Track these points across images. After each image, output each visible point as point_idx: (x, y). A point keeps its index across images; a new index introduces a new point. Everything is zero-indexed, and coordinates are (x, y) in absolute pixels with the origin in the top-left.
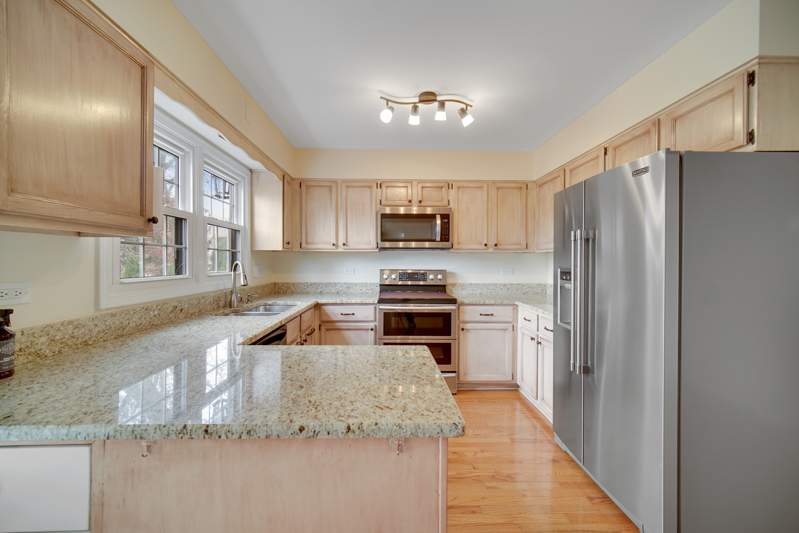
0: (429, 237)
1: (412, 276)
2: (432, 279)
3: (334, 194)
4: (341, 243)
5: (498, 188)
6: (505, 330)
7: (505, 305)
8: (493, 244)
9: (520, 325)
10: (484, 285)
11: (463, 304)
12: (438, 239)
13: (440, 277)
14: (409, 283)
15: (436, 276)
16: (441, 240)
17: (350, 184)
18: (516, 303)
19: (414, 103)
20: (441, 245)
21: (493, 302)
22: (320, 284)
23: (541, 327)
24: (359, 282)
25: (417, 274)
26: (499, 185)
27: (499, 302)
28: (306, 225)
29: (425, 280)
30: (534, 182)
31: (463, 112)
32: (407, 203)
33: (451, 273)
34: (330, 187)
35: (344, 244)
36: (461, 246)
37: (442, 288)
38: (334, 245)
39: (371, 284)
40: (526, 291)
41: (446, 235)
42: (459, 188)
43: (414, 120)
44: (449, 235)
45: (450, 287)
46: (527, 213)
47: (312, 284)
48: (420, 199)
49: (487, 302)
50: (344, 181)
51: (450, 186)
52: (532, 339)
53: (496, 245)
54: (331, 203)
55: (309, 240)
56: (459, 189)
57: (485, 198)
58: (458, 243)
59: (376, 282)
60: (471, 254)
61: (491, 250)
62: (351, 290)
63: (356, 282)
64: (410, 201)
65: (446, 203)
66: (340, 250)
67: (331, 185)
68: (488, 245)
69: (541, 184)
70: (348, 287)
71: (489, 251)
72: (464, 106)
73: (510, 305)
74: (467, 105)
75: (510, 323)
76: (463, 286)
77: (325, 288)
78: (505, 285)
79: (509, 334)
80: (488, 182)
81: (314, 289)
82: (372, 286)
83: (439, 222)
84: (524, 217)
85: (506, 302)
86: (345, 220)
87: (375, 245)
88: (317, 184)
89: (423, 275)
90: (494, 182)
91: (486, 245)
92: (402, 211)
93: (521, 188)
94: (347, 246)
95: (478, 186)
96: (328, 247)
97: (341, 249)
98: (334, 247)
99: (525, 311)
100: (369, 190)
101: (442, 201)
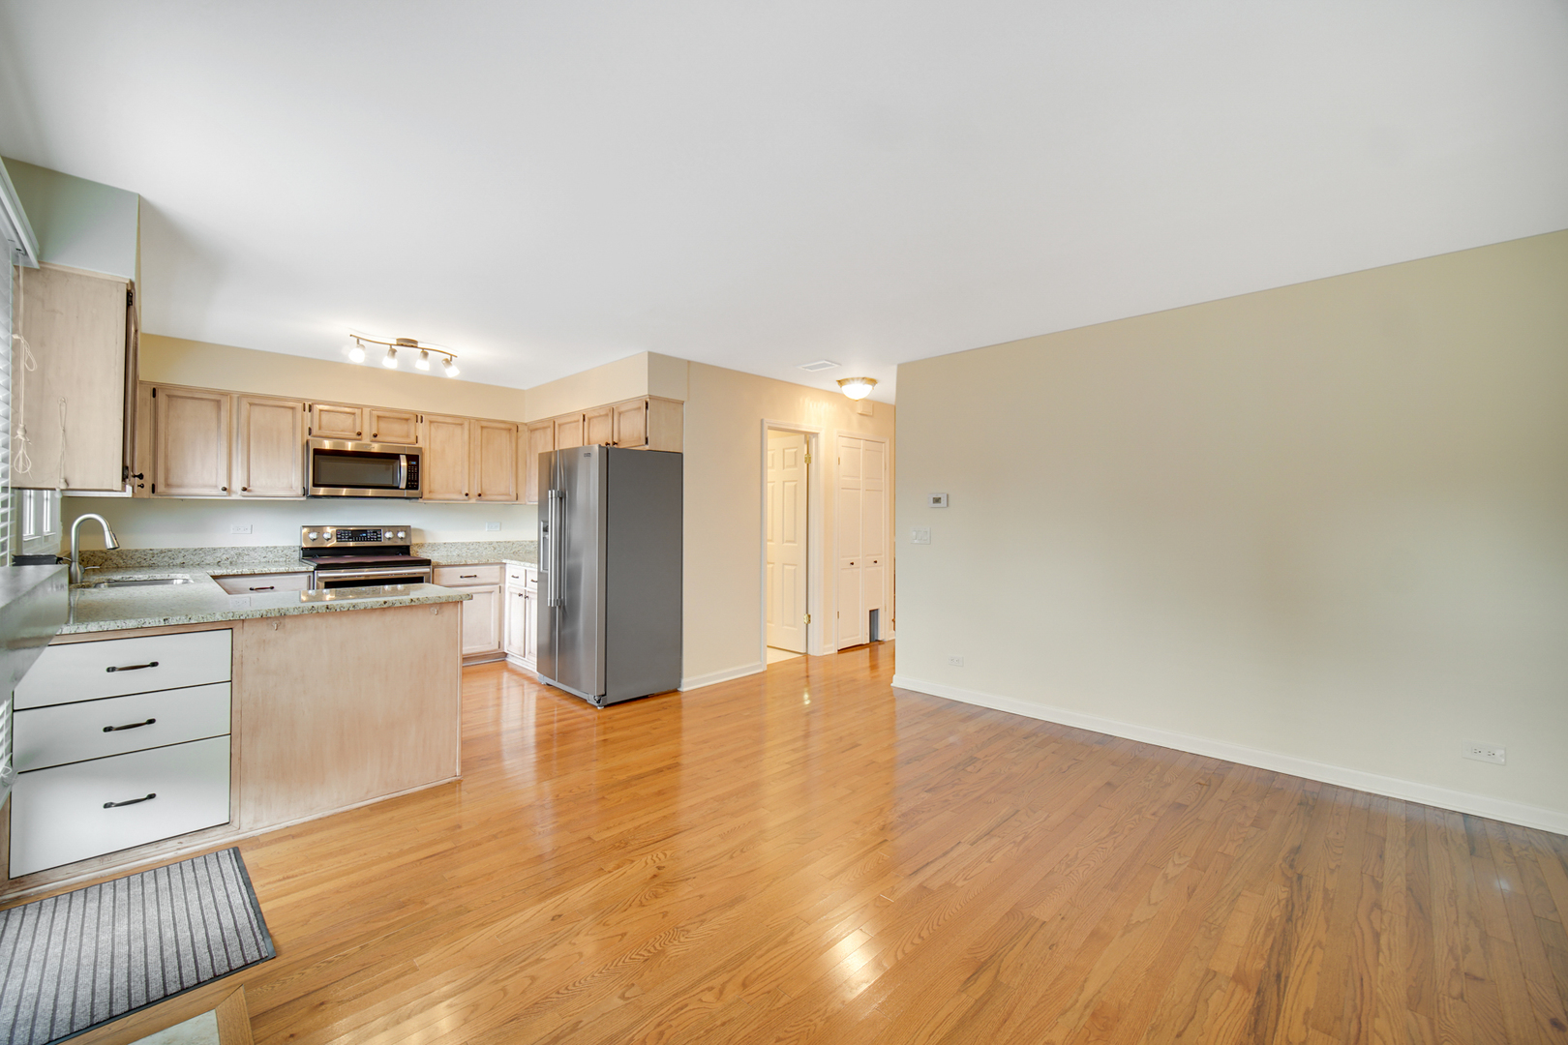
0: (390, 483)
1: (357, 534)
2: (389, 538)
3: (224, 414)
4: (237, 486)
5: (482, 427)
6: (491, 592)
7: (491, 564)
8: (477, 494)
9: (507, 585)
10: (462, 544)
11: (439, 566)
12: (403, 485)
13: (401, 535)
14: (351, 544)
15: (395, 535)
16: (407, 488)
17: (257, 401)
18: (504, 561)
19: (391, 345)
20: (406, 493)
21: (477, 562)
22: (179, 551)
23: (529, 581)
24: (261, 546)
25: (365, 531)
26: (484, 424)
27: (484, 561)
28: (166, 456)
29: (378, 539)
30: (526, 424)
31: (448, 362)
32: (355, 436)
33: (416, 530)
34: (218, 402)
35: (245, 489)
36: (433, 496)
37: (405, 550)
38: (225, 489)
39: (284, 548)
40: (517, 550)
41: (413, 482)
42: (431, 422)
43: (390, 364)
44: (417, 481)
45: (415, 548)
46: (517, 458)
47: (162, 552)
48: (374, 432)
49: (469, 562)
50: (243, 396)
51: (419, 418)
52: (520, 595)
53: (480, 495)
54: (219, 427)
55: (173, 480)
56: (432, 425)
57: (466, 437)
58: (430, 492)
59: (293, 545)
60: (447, 505)
61: (473, 501)
62: (246, 558)
63: (256, 546)
64: (359, 434)
65: (413, 439)
66: (234, 497)
67: (217, 400)
68: (470, 495)
69: (533, 429)
70: (239, 555)
71: (470, 502)
72: (449, 357)
73: (497, 564)
74: (451, 355)
75: (497, 584)
76: (434, 546)
77: (192, 557)
78: (491, 543)
79: (495, 597)
80: (469, 419)
81: (166, 559)
82: (285, 552)
83: (404, 464)
84: (514, 464)
85: (492, 561)
86: (246, 452)
87: (300, 492)
88: (192, 395)
89: (376, 532)
90: (478, 420)
91: (467, 495)
92: (350, 446)
93: (510, 430)
94: (250, 491)
95: (457, 422)
96: (215, 493)
97: (237, 495)
98: (225, 492)
99: (514, 568)
100: (290, 412)
101: (408, 436)
